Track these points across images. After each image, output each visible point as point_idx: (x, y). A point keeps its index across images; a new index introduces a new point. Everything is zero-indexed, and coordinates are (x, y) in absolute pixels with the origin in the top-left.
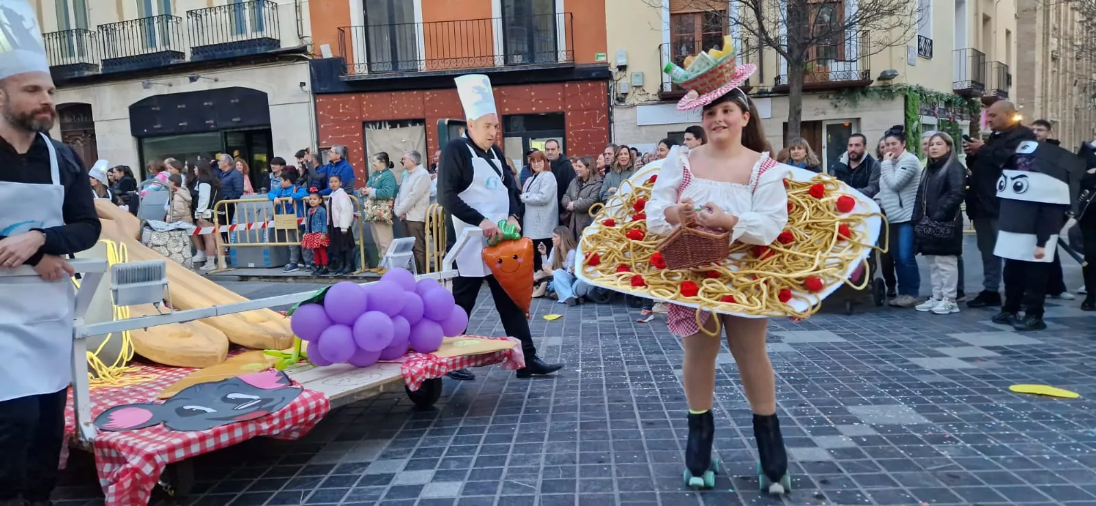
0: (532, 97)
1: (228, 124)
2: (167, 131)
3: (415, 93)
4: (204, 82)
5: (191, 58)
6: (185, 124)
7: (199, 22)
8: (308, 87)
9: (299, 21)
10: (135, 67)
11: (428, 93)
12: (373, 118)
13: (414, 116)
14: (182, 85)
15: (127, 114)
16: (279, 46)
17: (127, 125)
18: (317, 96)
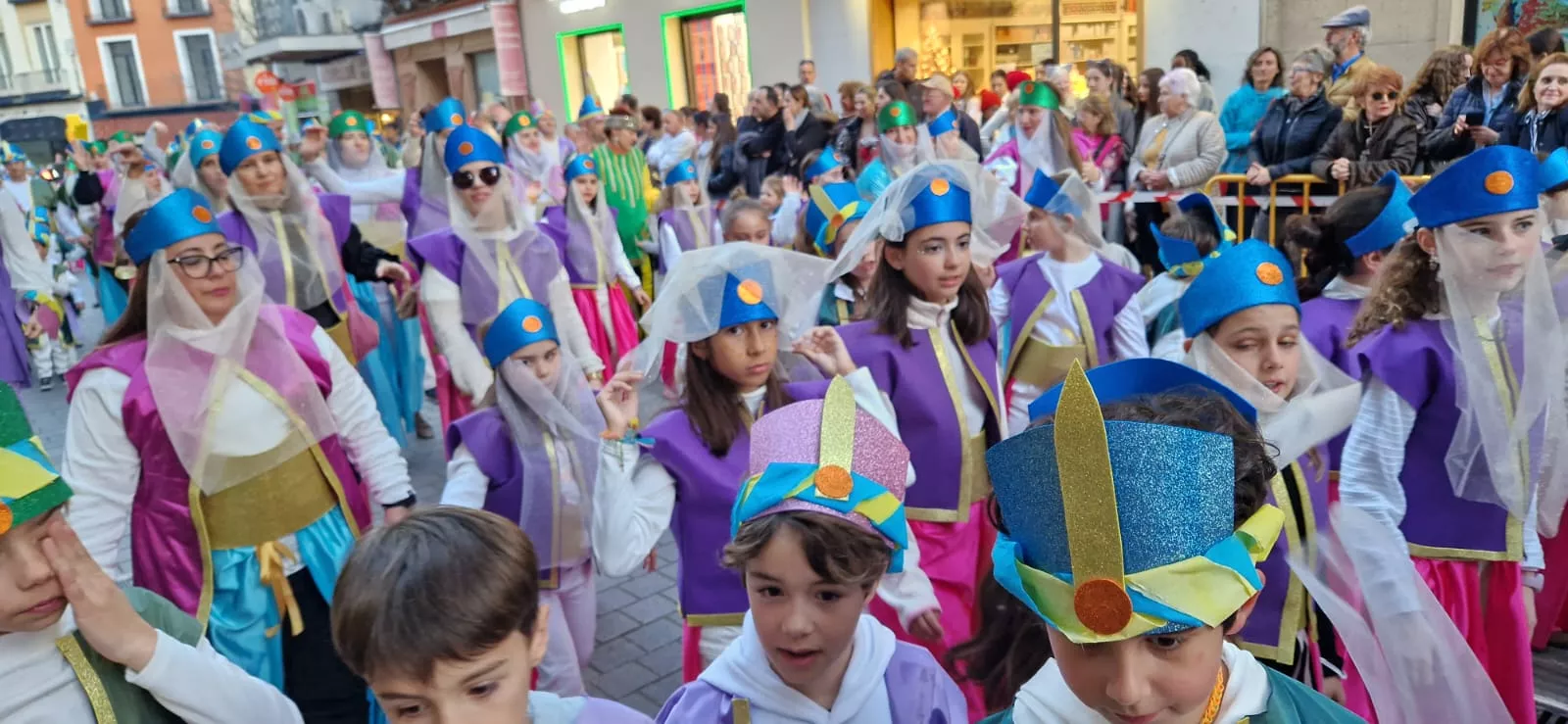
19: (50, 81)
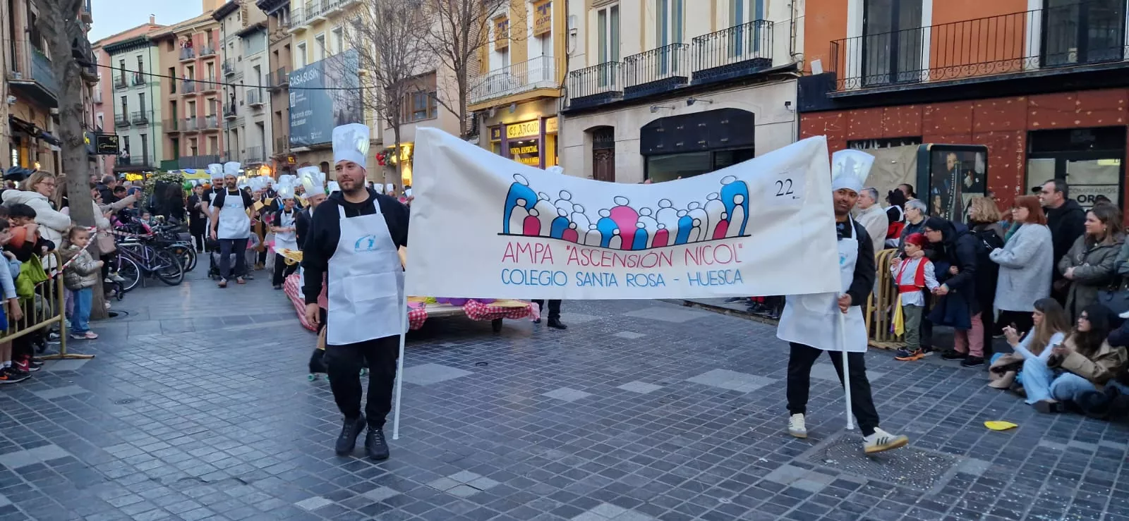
0: (1077, 107)
1: (716, 144)
2: (669, 150)
3: (912, 107)
4: (700, 105)
5: (691, 82)
6: (681, 144)
7: (702, 48)
8: (794, 106)
9: (792, 37)
10: (647, 93)
11: (929, 107)
12: (860, 137)
13: (908, 133)
14: (681, 108)
15: (637, 134)
16: (771, 65)
17: (637, 145)
18: (802, 115)
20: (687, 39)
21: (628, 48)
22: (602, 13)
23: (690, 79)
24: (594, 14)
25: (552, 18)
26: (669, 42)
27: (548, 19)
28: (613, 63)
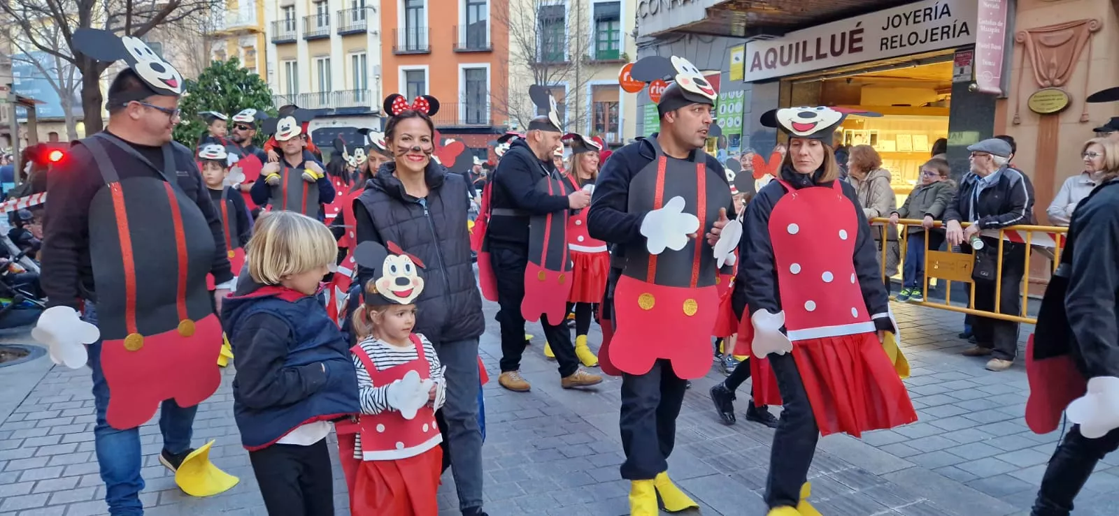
4: (340, 123)
7: (341, 97)
14: (331, 124)
16: (370, 110)
19: (357, 99)
20: (333, 90)
21: (303, 89)
22: (288, 64)
23: (335, 111)
24: (283, 63)
25: (257, 60)
26: (325, 90)
27: (254, 59)
28: (295, 95)
